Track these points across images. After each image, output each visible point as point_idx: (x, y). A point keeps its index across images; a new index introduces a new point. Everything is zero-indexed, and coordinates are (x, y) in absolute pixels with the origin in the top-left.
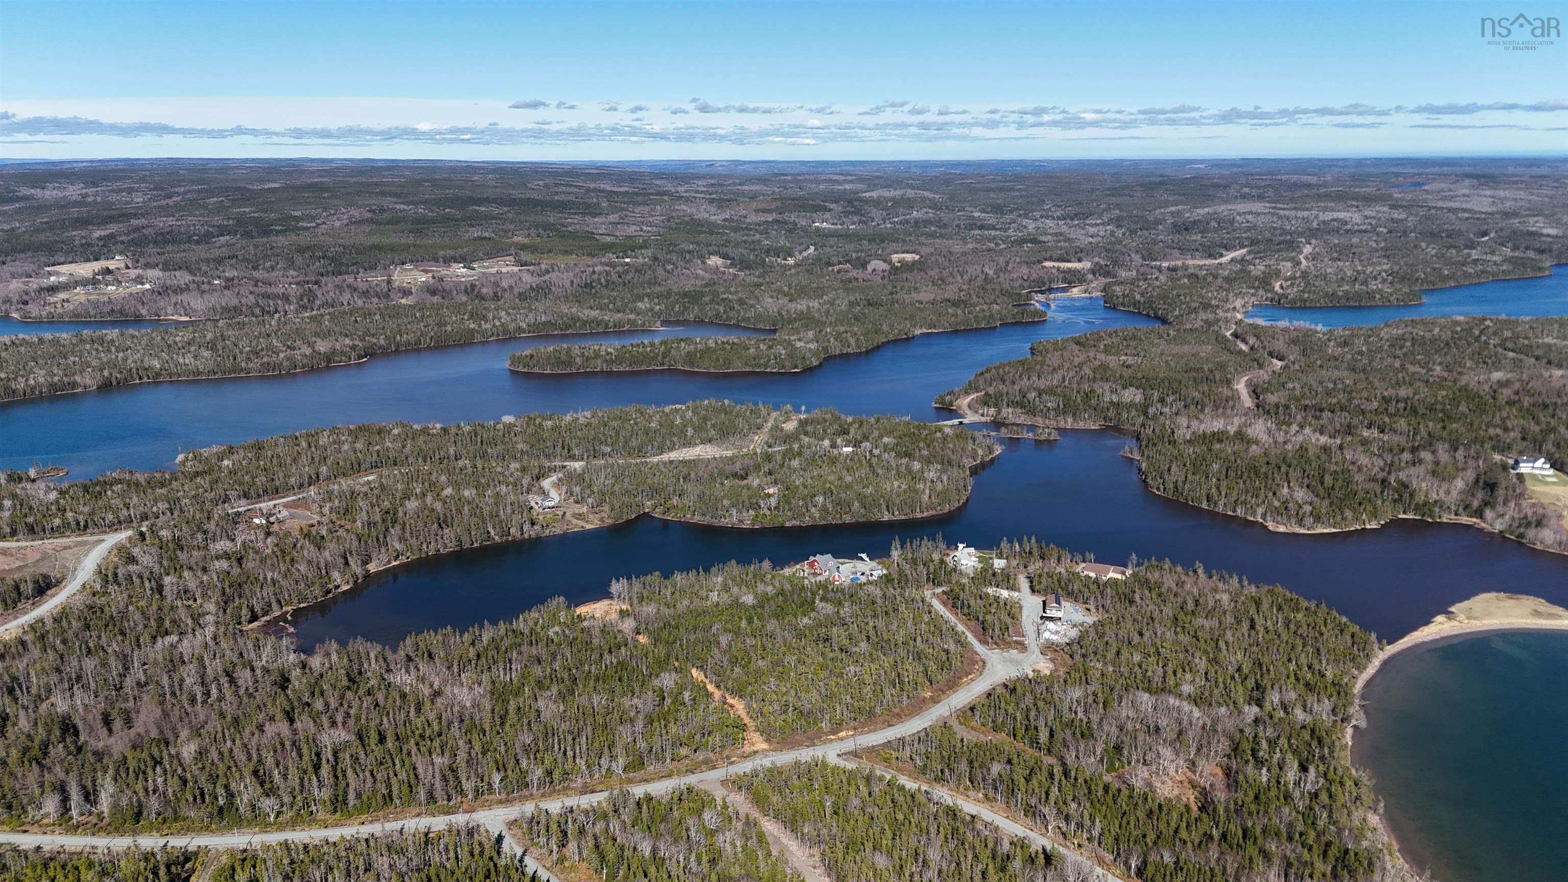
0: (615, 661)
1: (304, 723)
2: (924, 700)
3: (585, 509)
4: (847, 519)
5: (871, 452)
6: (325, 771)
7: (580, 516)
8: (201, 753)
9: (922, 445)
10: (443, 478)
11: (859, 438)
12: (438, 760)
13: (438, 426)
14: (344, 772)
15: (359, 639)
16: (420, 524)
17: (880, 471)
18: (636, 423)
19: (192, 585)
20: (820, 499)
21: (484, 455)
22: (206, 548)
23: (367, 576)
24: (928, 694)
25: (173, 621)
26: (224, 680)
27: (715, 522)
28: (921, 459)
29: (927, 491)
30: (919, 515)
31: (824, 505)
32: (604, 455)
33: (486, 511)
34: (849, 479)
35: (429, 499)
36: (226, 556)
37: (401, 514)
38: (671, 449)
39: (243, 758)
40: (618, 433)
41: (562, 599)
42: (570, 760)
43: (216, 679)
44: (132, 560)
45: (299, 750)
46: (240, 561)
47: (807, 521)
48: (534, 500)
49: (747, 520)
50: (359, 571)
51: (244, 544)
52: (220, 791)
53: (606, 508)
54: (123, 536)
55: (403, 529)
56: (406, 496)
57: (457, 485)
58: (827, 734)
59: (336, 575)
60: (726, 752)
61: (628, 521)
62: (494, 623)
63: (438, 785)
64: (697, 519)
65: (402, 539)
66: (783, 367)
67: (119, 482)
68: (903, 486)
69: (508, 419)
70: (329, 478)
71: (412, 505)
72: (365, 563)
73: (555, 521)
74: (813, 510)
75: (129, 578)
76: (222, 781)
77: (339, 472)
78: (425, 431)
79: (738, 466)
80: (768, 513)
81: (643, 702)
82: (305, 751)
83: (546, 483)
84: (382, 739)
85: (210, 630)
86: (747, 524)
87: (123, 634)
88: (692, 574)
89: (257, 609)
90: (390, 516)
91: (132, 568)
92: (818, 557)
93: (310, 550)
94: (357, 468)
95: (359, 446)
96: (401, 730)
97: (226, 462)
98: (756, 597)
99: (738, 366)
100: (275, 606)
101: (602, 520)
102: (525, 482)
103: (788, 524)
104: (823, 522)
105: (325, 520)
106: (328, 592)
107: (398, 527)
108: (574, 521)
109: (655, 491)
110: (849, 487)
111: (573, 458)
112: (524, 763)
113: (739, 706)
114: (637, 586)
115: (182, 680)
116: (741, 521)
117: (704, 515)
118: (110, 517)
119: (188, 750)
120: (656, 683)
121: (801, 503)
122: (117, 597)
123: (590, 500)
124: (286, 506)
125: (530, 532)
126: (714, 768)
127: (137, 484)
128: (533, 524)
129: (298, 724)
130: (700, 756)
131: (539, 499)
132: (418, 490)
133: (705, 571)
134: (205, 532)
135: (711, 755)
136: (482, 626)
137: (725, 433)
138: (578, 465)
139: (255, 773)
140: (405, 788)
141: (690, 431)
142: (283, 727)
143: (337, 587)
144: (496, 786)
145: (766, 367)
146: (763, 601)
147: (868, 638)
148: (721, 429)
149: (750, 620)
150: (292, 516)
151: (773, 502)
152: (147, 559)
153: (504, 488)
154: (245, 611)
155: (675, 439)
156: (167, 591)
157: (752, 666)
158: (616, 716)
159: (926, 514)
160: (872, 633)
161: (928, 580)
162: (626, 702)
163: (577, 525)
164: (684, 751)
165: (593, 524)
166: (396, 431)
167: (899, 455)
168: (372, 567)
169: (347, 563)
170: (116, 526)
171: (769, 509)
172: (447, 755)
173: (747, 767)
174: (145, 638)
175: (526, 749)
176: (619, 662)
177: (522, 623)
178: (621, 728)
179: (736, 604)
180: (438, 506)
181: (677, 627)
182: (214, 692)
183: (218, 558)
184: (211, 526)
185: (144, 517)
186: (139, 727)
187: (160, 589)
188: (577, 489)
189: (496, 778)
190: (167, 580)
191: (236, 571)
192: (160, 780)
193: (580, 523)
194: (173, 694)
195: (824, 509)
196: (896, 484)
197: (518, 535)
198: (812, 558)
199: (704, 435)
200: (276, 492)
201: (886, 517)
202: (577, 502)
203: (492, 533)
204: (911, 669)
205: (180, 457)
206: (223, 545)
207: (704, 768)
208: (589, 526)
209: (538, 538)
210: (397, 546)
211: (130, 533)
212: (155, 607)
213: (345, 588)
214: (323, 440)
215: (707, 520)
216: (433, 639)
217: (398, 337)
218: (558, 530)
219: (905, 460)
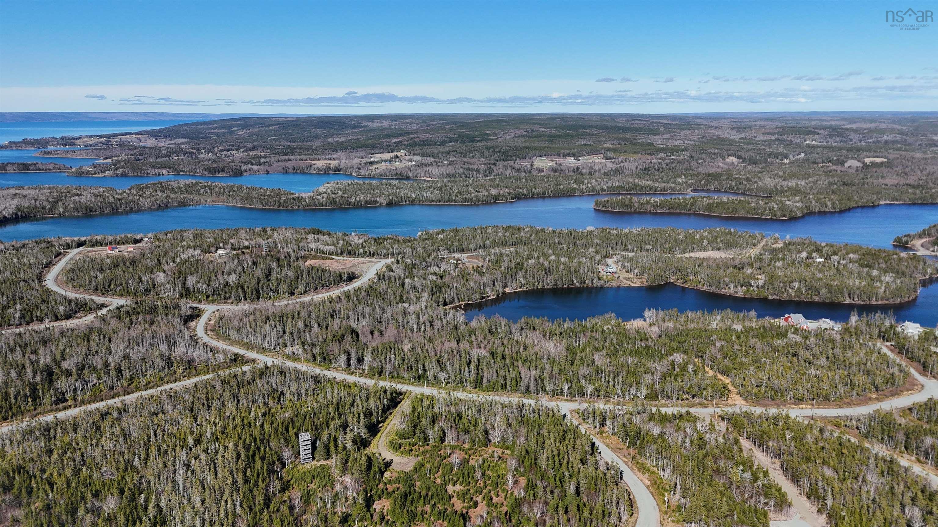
0: (644, 346)
1: (464, 345)
2: (870, 399)
3: (632, 276)
4: (816, 299)
5: (839, 263)
6: (472, 366)
7: (629, 279)
8: (413, 349)
9: (881, 261)
10: (550, 251)
11: (830, 253)
12: (533, 372)
13: (551, 229)
14: (482, 370)
16: (535, 270)
17: (845, 273)
18: (669, 236)
19: (418, 285)
20: (796, 284)
21: (575, 244)
22: (427, 269)
23: (504, 293)
24: (874, 396)
25: (407, 298)
26: (428, 324)
27: (718, 291)
28: (879, 269)
29: (883, 288)
30: (874, 303)
31: (799, 288)
32: (647, 250)
33: (572, 269)
34: (820, 275)
35: (541, 259)
36: (435, 274)
37: (525, 265)
38: (692, 251)
39: (433, 354)
40: (657, 240)
41: (613, 315)
42: (611, 387)
43: (424, 323)
44: (392, 270)
45: (461, 357)
46: (441, 277)
47: (785, 297)
48: (601, 268)
49: (741, 292)
50: (501, 290)
51: (444, 271)
52: (421, 366)
53: (646, 276)
54: (389, 261)
55: (526, 272)
56: (529, 257)
57: (558, 256)
58: (790, 404)
59: (488, 290)
60: (715, 401)
61: (659, 285)
63: (532, 384)
64: (704, 288)
65: (525, 277)
66: (775, 215)
67: (391, 239)
68: (863, 283)
69: (591, 228)
70: (490, 247)
71: (532, 262)
72: (505, 287)
73: (613, 280)
74: (790, 290)
75: (390, 278)
76: (421, 362)
77: (495, 244)
78: (543, 230)
79: (737, 262)
80: (756, 289)
81: (660, 367)
82: (463, 358)
83: (610, 261)
84: (503, 357)
85: (424, 304)
86: (740, 294)
87: (384, 300)
88: (699, 313)
89: (447, 300)
90: (520, 266)
91: (391, 273)
92: (792, 315)
93: (476, 276)
94: (504, 244)
95: (507, 234)
96: (514, 356)
97: (440, 236)
98: (744, 327)
99: (742, 213)
100: (456, 300)
101: (642, 282)
102: (598, 258)
103: (770, 297)
104: (797, 299)
105: (486, 265)
106: (483, 298)
107: (523, 271)
108: (625, 281)
109: (678, 270)
110: (820, 279)
111: (627, 250)
112: (583, 382)
113: (727, 380)
114: (661, 314)
115: (408, 322)
116: (736, 292)
117: (711, 286)
118: (384, 252)
119: (407, 347)
120: (670, 358)
121: (781, 285)
122: (383, 286)
123: (636, 271)
124: (468, 257)
125: (597, 283)
126: (706, 407)
127: (398, 241)
128: (599, 279)
129: (461, 345)
130: (697, 400)
131: (604, 268)
132: (536, 256)
133: (708, 312)
134: (426, 262)
135: (705, 401)
136: (564, 321)
137: (729, 246)
138: (631, 254)
139: (438, 361)
140: (514, 382)
141: (705, 242)
142: (454, 345)
143: (488, 297)
144: (565, 391)
145: (762, 214)
146: (748, 331)
147: (828, 358)
148: (727, 243)
149: (738, 337)
150: (469, 262)
151: (761, 283)
152: (399, 271)
153: (584, 259)
154: (441, 299)
155: (695, 246)
156: (406, 285)
157: (738, 360)
158: (642, 370)
159: (880, 302)
160: (831, 356)
161: (879, 336)
162: (650, 364)
163: (626, 284)
164: (686, 396)
165: (637, 283)
166: (527, 229)
167: (862, 266)
168: (507, 290)
169: (494, 285)
170: (386, 256)
171: (758, 287)
172: (538, 370)
173: (730, 410)
174: (393, 302)
175: (585, 377)
176: (646, 346)
177: (588, 323)
178: (645, 376)
179: (729, 329)
180: (546, 264)
181: (687, 335)
182: (422, 329)
183: (431, 274)
184: (429, 260)
185: (400, 253)
186: (386, 336)
187: (403, 285)
188: (628, 265)
189: (566, 387)
190: (407, 281)
191: (439, 281)
192: (393, 356)
193: (629, 283)
194: (404, 327)
195: (799, 290)
196: (857, 282)
197: (590, 284)
198: (787, 315)
199: (714, 246)
200: (463, 251)
201: (848, 301)
202: (627, 272)
203: (575, 281)
204: (860, 379)
205: (420, 233)
206: (435, 269)
207: (698, 406)
208: (633, 285)
209: (602, 287)
210: (522, 280)
211: (393, 260)
212: (400, 291)
213: (492, 297)
214: (489, 231)
215: (713, 289)
216: (536, 321)
217: (534, 190)
218: (615, 284)
219: (866, 270)
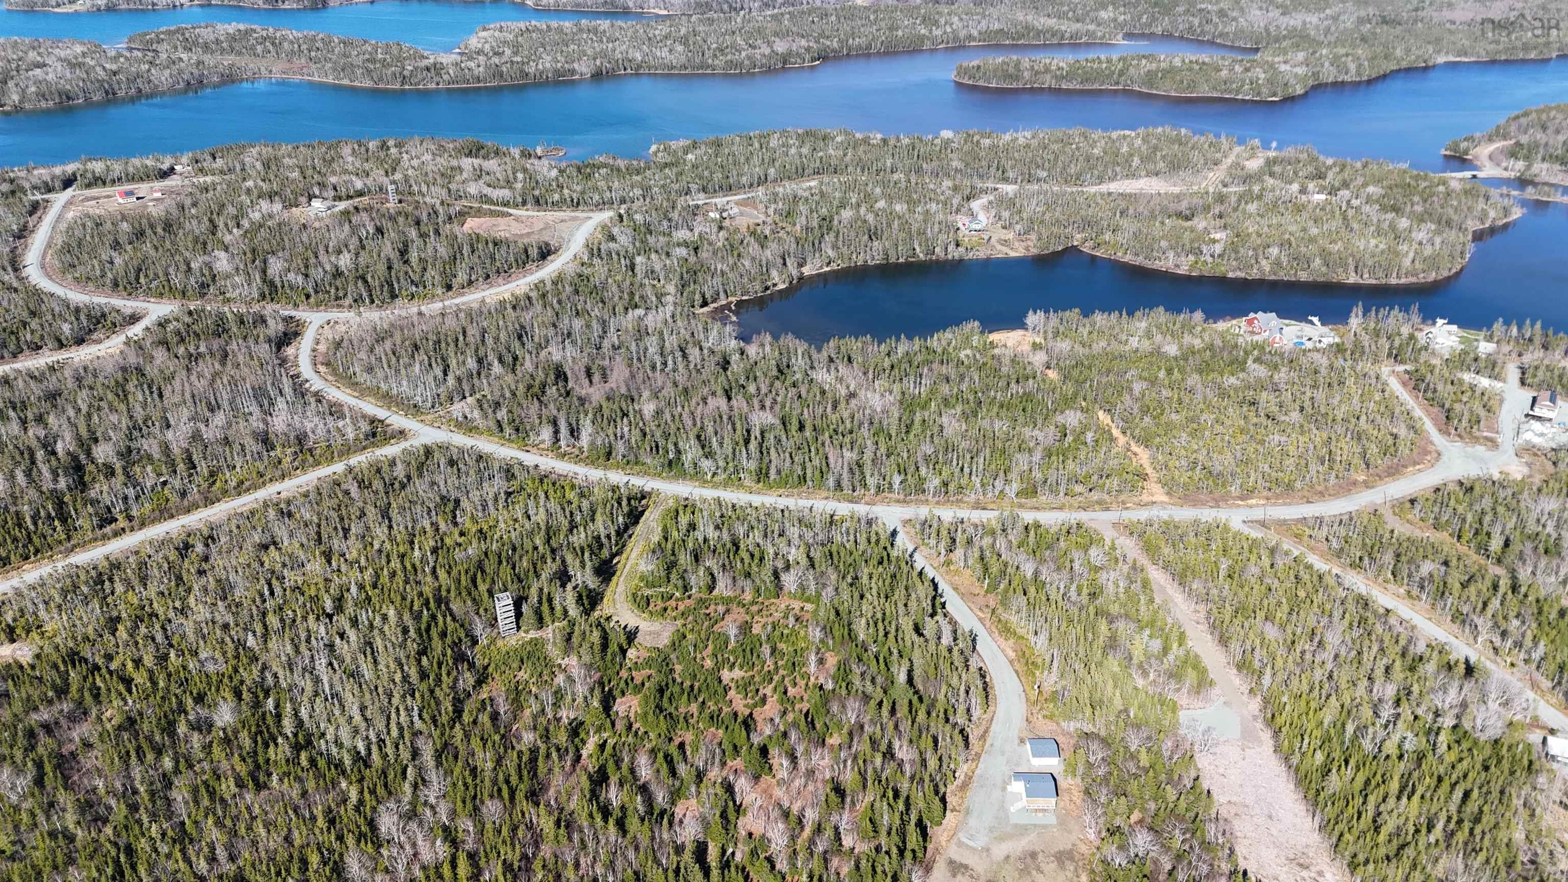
0: (1021, 391)
1: (738, 402)
2: (1355, 483)
3: (1011, 236)
4: (1303, 276)
5: (1348, 202)
6: (753, 445)
7: (1005, 243)
8: (658, 413)
9: (1416, 199)
10: (878, 190)
11: (1337, 184)
12: (847, 454)
13: (879, 136)
14: (768, 449)
15: (790, 336)
16: (853, 234)
17: (1355, 226)
18: (1078, 148)
19: (658, 267)
20: (1274, 251)
21: (919, 171)
22: (670, 235)
23: (801, 278)
24: (1361, 478)
25: (642, 297)
26: (678, 354)
27: (1148, 264)
28: (1412, 216)
29: (1411, 255)
30: (1393, 281)
31: (1278, 259)
32: (1039, 180)
33: (914, 228)
34: (1314, 231)
35: (863, 210)
36: (686, 244)
37: (836, 222)
38: (1112, 179)
39: (690, 423)
40: (1056, 158)
41: (977, 323)
42: (966, 476)
43: (672, 352)
44: (612, 238)
45: (734, 424)
46: (696, 249)
47: (1254, 274)
48: (961, 221)
49: (1184, 265)
50: (795, 273)
51: (700, 235)
52: (671, 447)
53: (1033, 236)
54: (606, 215)
55: (837, 236)
56: (842, 206)
57: (890, 199)
58: (1234, 498)
59: (774, 273)
60: (1122, 497)
61: (1054, 253)
62: (910, 338)
63: (846, 475)
64: (1128, 258)
65: (835, 247)
66: (1259, 94)
67: (605, 166)
68: (1382, 246)
69: (947, 134)
70: (775, 180)
71: (847, 214)
72: (801, 265)
73: (980, 244)
74: (1264, 262)
75: (609, 254)
76: (672, 439)
77: (785, 176)
78: (866, 141)
79: (1183, 206)
80: (1210, 260)
81: (1045, 435)
82: (738, 426)
83: (976, 205)
84: (801, 428)
85: (670, 308)
86: (1183, 270)
87: (603, 302)
88: (1114, 316)
89: (707, 296)
90: (827, 223)
91: (612, 245)
92: (1260, 315)
93: (754, 248)
94: (800, 173)
95: (805, 151)
96: (818, 422)
97: (690, 156)
98: (1181, 348)
99: (1204, 90)
100: (722, 295)
101: (1027, 248)
102: (956, 201)
103: (1231, 275)
104: (1273, 277)
105: (769, 220)
106: (767, 288)
107: (832, 234)
108: (999, 247)
109: (1088, 223)
110: (1313, 240)
111: (1006, 180)
112: (923, 471)
113: (1143, 456)
114: (1054, 320)
115: (646, 349)
116: (1177, 266)
117: (1137, 255)
118: (596, 197)
119: (648, 409)
120: (1060, 419)
121: (1251, 253)
122: (599, 270)
123: (1018, 227)
124: (737, 203)
125: (954, 253)
126: (1107, 509)
127: (619, 170)
128: (958, 245)
129: (734, 402)
130: (1095, 496)
131: (966, 220)
132: (854, 200)
133: (1128, 314)
134: (670, 220)
135: (1106, 497)
136: (898, 339)
137: (1175, 166)
138: (1010, 189)
139: (698, 437)
140: (817, 473)
141: (1136, 161)
142: (722, 402)
143: (775, 285)
144: (896, 487)
145: (1237, 93)
146: (1188, 354)
147: (1302, 409)
148: (1172, 162)
149: (1170, 371)
150: (742, 214)
151: (1218, 248)
152: (624, 239)
153: (934, 205)
154: (697, 297)
155: (1118, 169)
156: (638, 269)
157: (1164, 419)
158: (1015, 443)
159: (1403, 281)
160: (1307, 404)
161: (1389, 355)
162: (1027, 432)
163: (1001, 252)
164: (1078, 488)
165: (1017, 251)
166: (839, 139)
167: (1384, 209)
168: (807, 271)
169: (785, 264)
170: (601, 205)
171: (1212, 256)
172: (856, 450)
173: (1143, 515)
174: (619, 308)
175: (927, 458)
176: (1025, 393)
177: (938, 341)
178: (1018, 456)
179: (1157, 352)
180: (870, 218)
181: (1090, 368)
182: (670, 363)
183: (679, 245)
184: (675, 215)
185: (623, 201)
186: (612, 384)
187: (632, 267)
188: (1006, 214)
189: (897, 479)
190: (639, 260)
191: (692, 259)
192: (626, 429)
193: (1005, 249)
194: (639, 359)
195: (1277, 263)
196: (1373, 242)
197: (942, 255)
198: (1252, 315)
199: (1151, 167)
200: (728, 188)
201: (1353, 279)
202: (1004, 228)
203: (918, 250)
204: (1346, 448)
205: (654, 148)
206: (682, 234)
207: (1097, 507)
208: (1013, 254)
209: (961, 261)
210: (830, 253)
211: (611, 213)
212: (628, 282)
213: (782, 286)
214: (774, 143)
215: (1139, 261)
216: (853, 345)
217: (850, 42)
218: (981, 254)
219: (1390, 216)
